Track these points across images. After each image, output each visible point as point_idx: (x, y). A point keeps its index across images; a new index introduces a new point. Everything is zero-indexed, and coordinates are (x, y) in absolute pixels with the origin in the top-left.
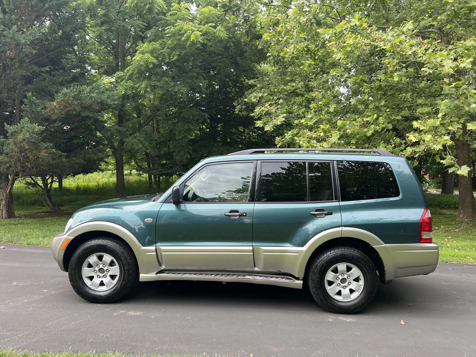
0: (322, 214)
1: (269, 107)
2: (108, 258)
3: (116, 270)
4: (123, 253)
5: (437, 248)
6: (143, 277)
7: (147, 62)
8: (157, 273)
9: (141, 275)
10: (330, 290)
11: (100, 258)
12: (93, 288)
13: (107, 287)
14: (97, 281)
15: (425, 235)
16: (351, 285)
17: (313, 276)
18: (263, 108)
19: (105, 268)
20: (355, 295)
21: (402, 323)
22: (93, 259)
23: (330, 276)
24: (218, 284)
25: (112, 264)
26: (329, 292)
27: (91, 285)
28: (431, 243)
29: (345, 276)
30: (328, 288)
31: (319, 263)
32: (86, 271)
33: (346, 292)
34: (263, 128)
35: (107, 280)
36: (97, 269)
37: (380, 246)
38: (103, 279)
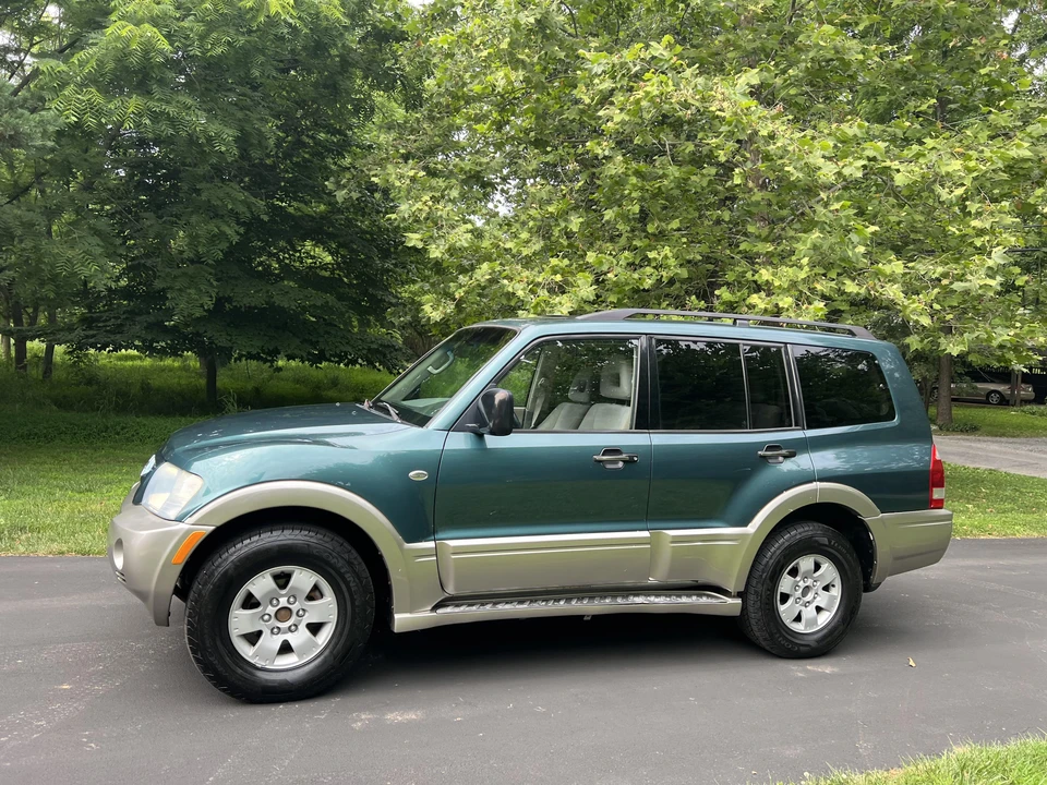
0: (776, 457)
1: (430, 203)
2: (303, 578)
3: (327, 608)
4: (350, 563)
5: (949, 518)
6: (403, 620)
7: (148, 48)
8: (435, 608)
9: (397, 616)
10: (784, 612)
11: (283, 580)
12: (259, 663)
13: (300, 656)
14: (271, 642)
15: (937, 494)
16: (818, 598)
17: (759, 585)
18: (419, 205)
19: (294, 608)
20: (824, 619)
21: (912, 663)
22: (261, 584)
23: (786, 584)
24: (575, 620)
25: (315, 594)
26: (783, 616)
27: (256, 655)
28: (941, 508)
29: (809, 582)
30: (782, 608)
31: (771, 558)
32: (240, 620)
33: (809, 612)
34: (425, 250)
35: (298, 638)
36: (271, 610)
37: (873, 517)
38: (290, 637)
